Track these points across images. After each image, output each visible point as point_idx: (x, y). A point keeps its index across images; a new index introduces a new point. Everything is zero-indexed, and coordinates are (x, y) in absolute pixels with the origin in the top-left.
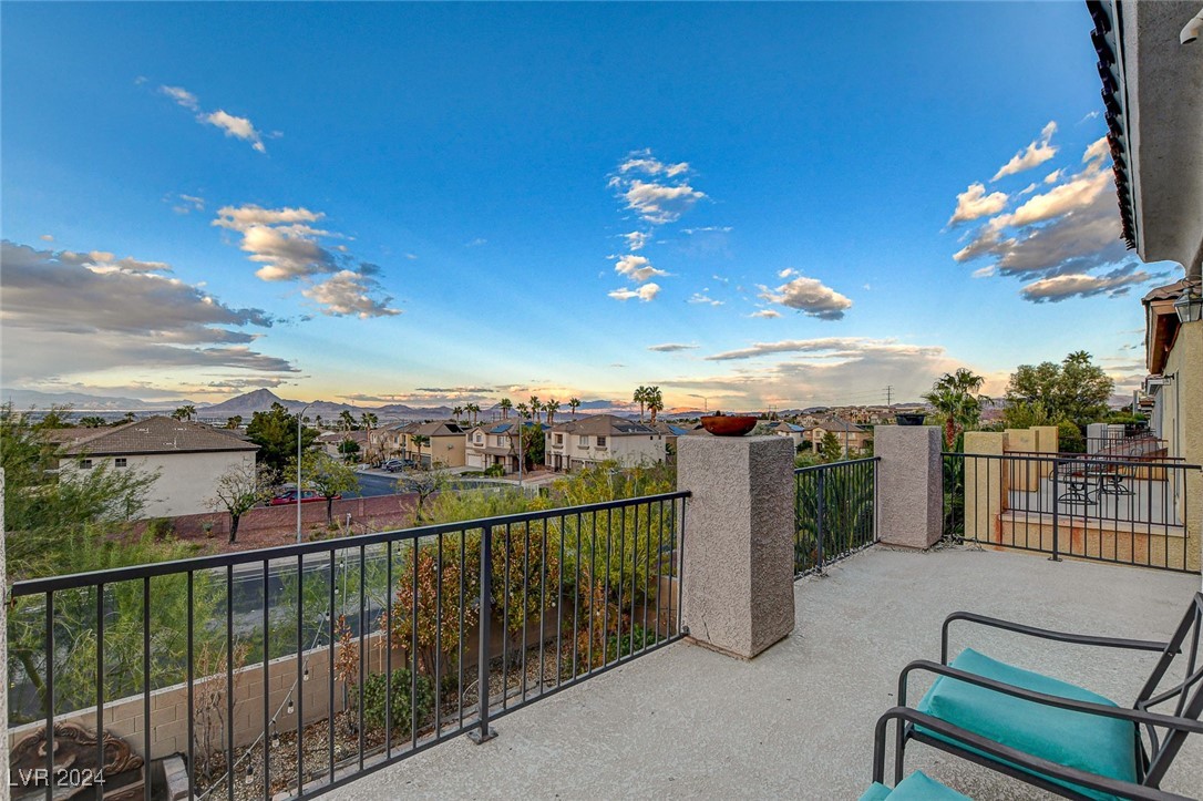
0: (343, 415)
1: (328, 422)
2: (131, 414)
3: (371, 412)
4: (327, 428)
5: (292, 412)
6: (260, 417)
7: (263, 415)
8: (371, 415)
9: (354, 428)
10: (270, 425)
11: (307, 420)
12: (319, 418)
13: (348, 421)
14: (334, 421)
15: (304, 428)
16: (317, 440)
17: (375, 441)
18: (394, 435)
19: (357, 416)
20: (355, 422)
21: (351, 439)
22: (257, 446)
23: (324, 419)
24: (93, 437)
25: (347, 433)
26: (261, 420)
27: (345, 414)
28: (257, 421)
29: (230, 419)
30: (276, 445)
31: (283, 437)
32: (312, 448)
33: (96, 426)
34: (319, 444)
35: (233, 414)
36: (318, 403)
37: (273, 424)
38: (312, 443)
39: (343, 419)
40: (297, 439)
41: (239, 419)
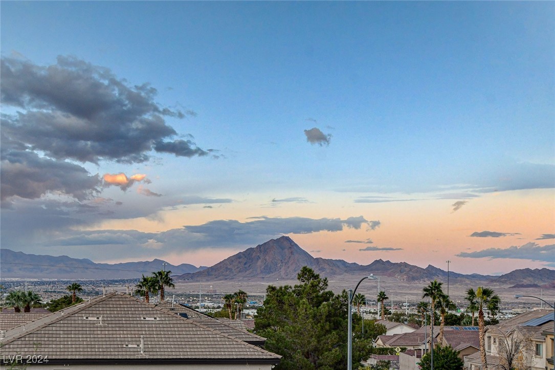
0: (429, 292)
1: (399, 304)
2: (76, 287)
3: (486, 286)
4: (398, 319)
5: (336, 285)
6: (277, 296)
7: (283, 291)
8: (486, 293)
9: (453, 321)
10: (296, 315)
11: (361, 301)
12: (382, 297)
13: (439, 305)
14: (411, 305)
15: (356, 319)
16: (379, 343)
17: (494, 351)
18: (535, 337)
19: (456, 293)
20: (453, 307)
21: (445, 344)
22: (274, 356)
23: (392, 298)
24: (24, 330)
25: (437, 329)
26: (281, 302)
27: (434, 290)
28: (275, 303)
29: (228, 297)
30: (307, 355)
31: (319, 338)
32: (372, 361)
33: (27, 309)
34: (382, 351)
35: (231, 287)
36: (380, 267)
37: (301, 311)
38: (371, 351)
39: (429, 299)
40: (345, 341)
41: (241, 297)
